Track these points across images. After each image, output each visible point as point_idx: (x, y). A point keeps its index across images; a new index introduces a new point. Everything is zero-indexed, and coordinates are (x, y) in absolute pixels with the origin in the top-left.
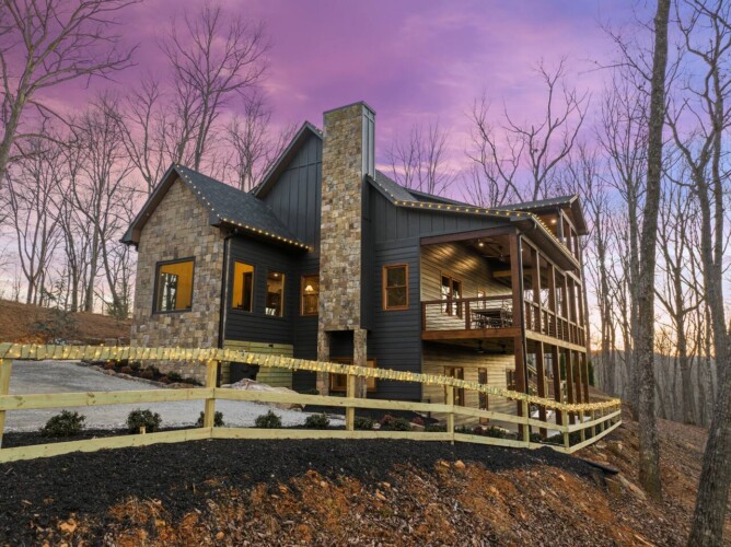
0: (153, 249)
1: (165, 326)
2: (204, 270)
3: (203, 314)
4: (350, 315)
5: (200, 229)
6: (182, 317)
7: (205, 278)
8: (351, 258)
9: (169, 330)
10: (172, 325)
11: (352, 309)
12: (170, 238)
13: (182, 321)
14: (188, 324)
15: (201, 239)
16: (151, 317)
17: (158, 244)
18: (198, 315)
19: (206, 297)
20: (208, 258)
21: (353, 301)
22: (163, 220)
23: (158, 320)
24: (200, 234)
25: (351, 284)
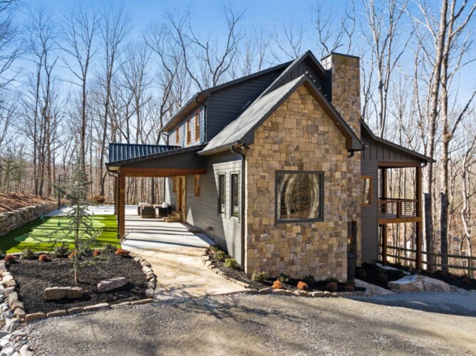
0: (270, 156)
1: (294, 235)
2: (334, 185)
3: (336, 223)
4: (354, 211)
5: (327, 146)
6: (313, 226)
7: (336, 193)
8: (355, 171)
9: (300, 238)
10: (303, 233)
11: (355, 207)
12: (292, 149)
13: (314, 230)
14: (322, 233)
15: (328, 156)
16: (275, 225)
17: (275, 151)
18: (332, 224)
19: (338, 209)
20: (338, 175)
21: (356, 202)
22: (280, 127)
23: (285, 228)
24: (327, 151)
25: (355, 189)
